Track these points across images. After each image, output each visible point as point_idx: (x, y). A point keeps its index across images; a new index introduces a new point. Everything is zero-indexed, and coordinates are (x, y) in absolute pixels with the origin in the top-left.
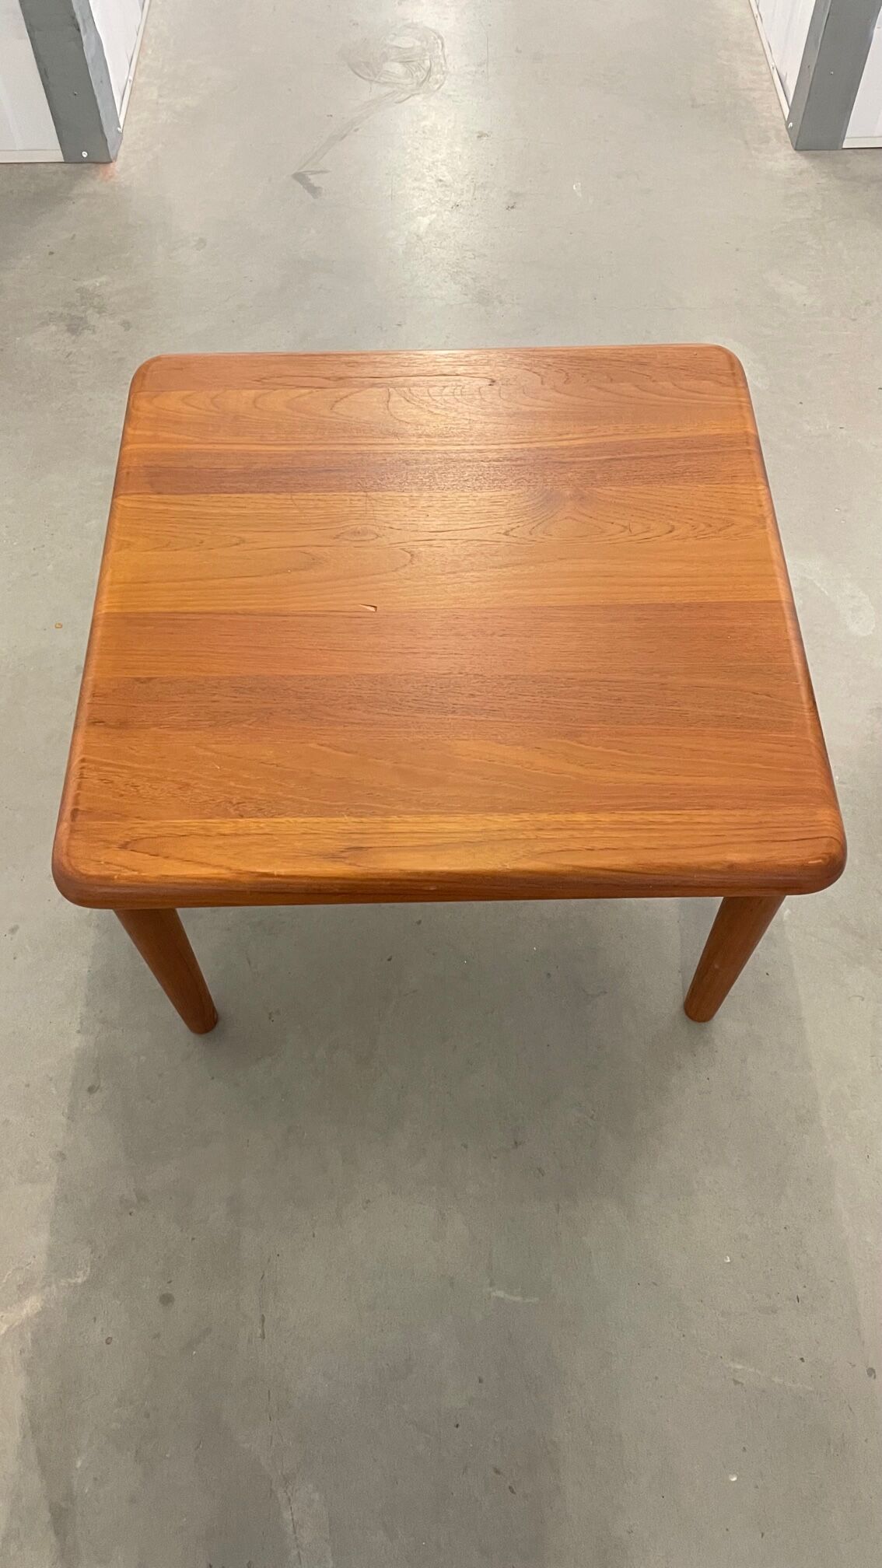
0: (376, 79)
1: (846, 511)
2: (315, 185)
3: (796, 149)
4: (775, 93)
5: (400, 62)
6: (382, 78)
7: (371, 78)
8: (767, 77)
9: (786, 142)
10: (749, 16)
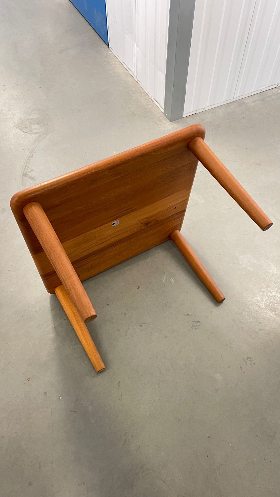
0: (32, 132)
1: (248, 235)
2: (32, 176)
3: (171, 122)
4: (155, 104)
5: (37, 124)
6: (34, 131)
7: (30, 132)
8: (150, 100)
9: (167, 120)
10: (134, 81)
